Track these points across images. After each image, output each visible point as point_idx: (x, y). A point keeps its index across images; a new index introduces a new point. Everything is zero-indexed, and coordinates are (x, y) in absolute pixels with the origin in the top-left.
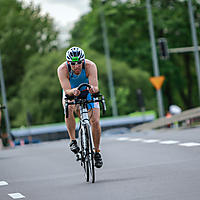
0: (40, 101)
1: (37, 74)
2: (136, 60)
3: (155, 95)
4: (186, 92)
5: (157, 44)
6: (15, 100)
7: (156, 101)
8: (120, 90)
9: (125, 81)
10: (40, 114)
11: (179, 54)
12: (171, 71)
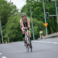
0: (12, 30)
1: (11, 22)
2: (40, 18)
3: (45, 29)
4: (54, 28)
5: (46, 14)
6: (4, 30)
7: (46, 30)
8: (35, 27)
9: (37, 24)
10: (12, 34)
11: (52, 16)
12: (50, 21)
